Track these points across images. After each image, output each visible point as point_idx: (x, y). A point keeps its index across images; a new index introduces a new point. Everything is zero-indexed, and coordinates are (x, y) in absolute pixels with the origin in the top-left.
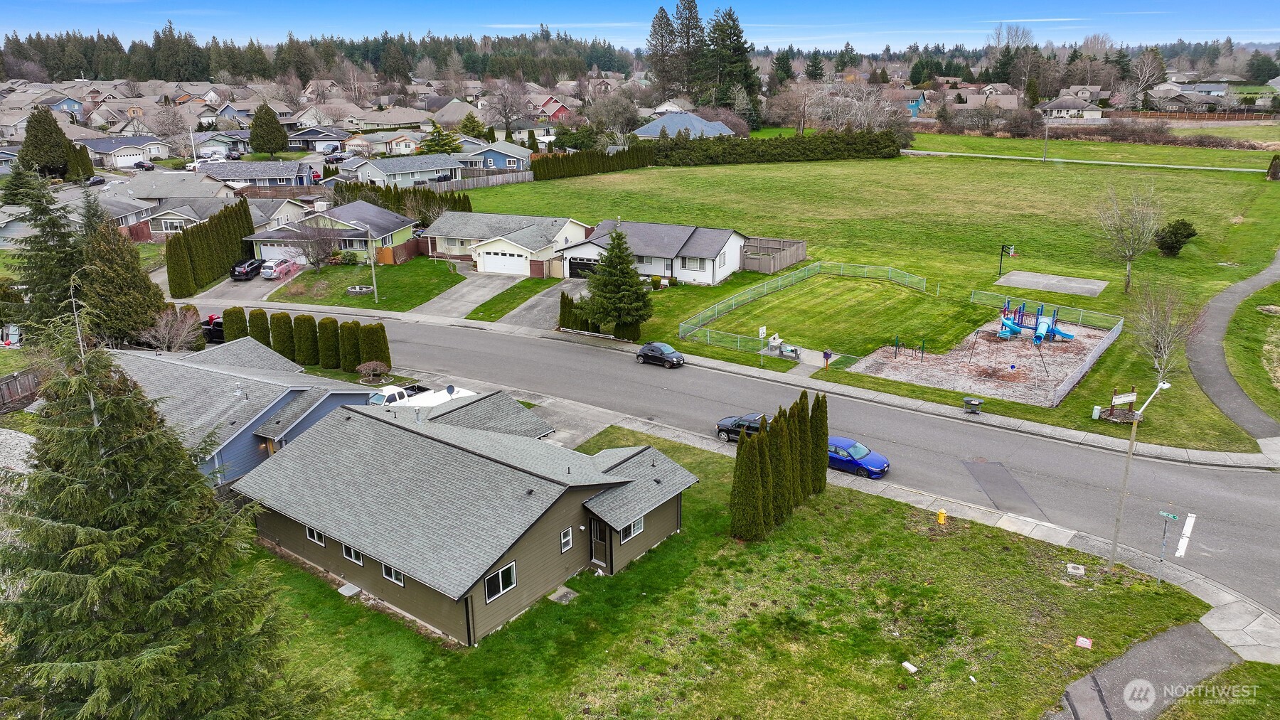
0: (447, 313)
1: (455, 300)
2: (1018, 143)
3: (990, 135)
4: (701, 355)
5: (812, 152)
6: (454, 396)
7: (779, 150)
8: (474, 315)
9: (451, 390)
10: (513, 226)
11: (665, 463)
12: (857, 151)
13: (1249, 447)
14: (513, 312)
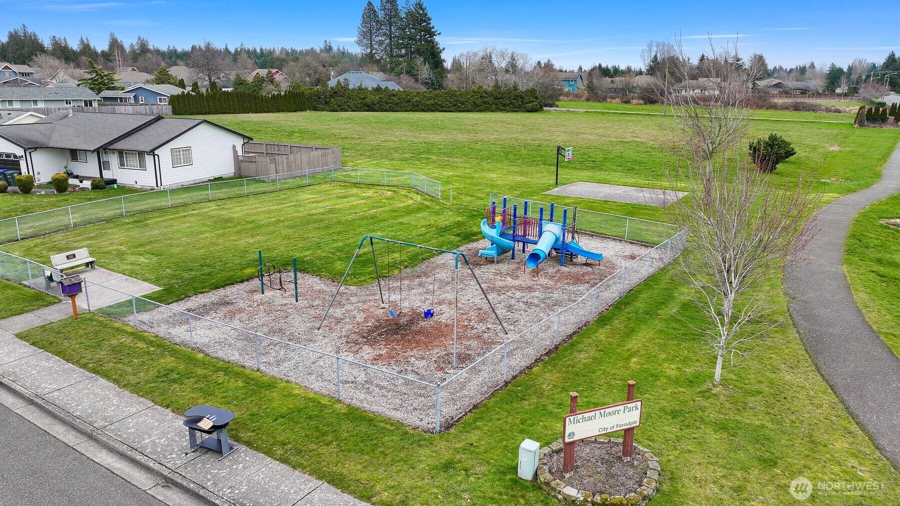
2: (649, 107)
3: (628, 102)
5: (463, 104)
7: (432, 101)
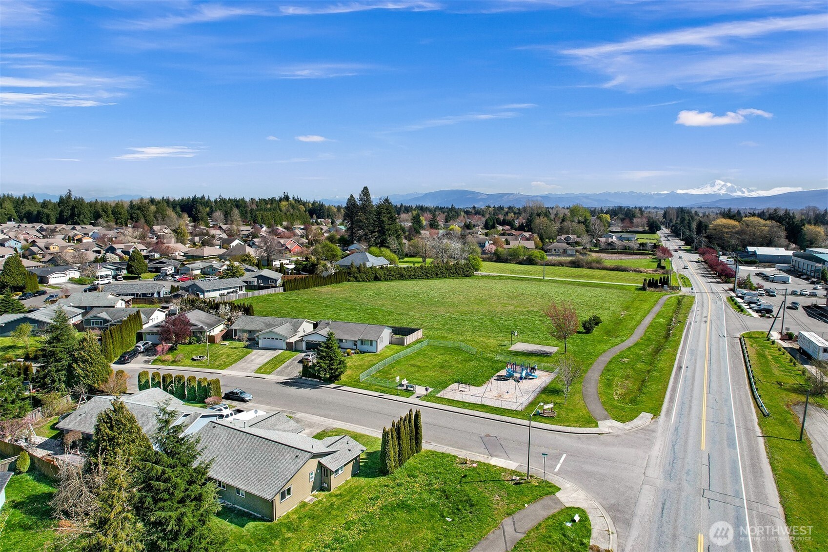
0: (244, 370)
1: (249, 363)
3: (519, 263)
4: (369, 390)
6: (257, 414)
7: (412, 273)
8: (258, 371)
9: (256, 412)
10: (276, 323)
11: (353, 442)
12: (453, 274)
13: (594, 425)
14: (278, 369)
